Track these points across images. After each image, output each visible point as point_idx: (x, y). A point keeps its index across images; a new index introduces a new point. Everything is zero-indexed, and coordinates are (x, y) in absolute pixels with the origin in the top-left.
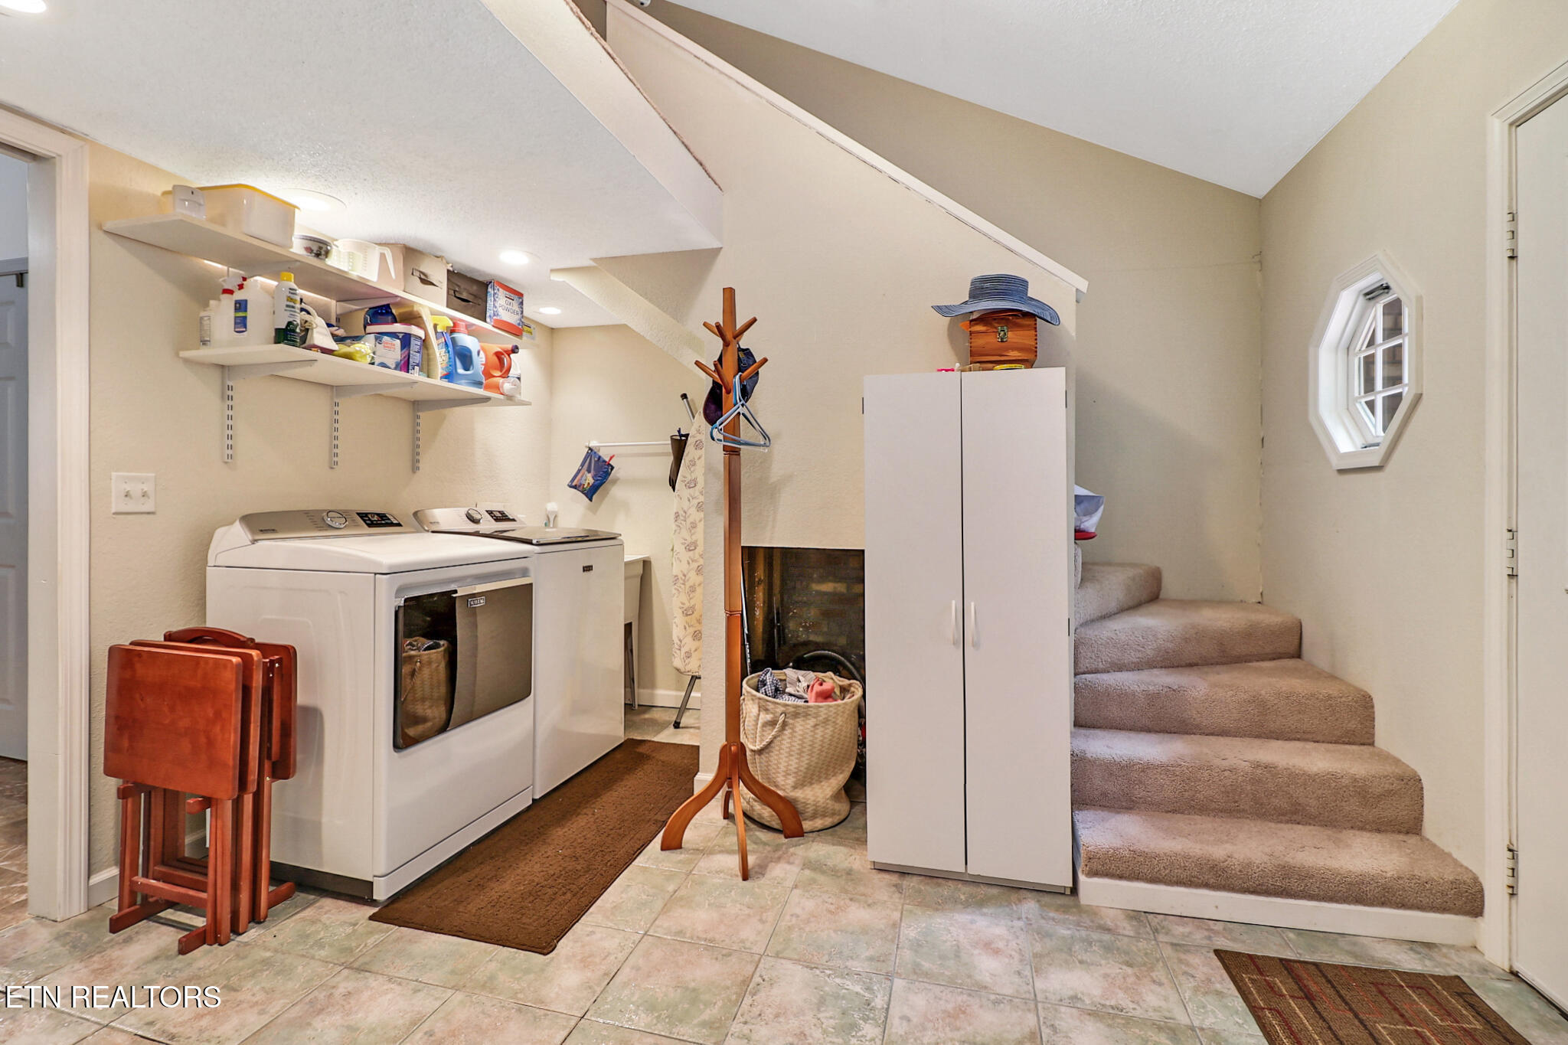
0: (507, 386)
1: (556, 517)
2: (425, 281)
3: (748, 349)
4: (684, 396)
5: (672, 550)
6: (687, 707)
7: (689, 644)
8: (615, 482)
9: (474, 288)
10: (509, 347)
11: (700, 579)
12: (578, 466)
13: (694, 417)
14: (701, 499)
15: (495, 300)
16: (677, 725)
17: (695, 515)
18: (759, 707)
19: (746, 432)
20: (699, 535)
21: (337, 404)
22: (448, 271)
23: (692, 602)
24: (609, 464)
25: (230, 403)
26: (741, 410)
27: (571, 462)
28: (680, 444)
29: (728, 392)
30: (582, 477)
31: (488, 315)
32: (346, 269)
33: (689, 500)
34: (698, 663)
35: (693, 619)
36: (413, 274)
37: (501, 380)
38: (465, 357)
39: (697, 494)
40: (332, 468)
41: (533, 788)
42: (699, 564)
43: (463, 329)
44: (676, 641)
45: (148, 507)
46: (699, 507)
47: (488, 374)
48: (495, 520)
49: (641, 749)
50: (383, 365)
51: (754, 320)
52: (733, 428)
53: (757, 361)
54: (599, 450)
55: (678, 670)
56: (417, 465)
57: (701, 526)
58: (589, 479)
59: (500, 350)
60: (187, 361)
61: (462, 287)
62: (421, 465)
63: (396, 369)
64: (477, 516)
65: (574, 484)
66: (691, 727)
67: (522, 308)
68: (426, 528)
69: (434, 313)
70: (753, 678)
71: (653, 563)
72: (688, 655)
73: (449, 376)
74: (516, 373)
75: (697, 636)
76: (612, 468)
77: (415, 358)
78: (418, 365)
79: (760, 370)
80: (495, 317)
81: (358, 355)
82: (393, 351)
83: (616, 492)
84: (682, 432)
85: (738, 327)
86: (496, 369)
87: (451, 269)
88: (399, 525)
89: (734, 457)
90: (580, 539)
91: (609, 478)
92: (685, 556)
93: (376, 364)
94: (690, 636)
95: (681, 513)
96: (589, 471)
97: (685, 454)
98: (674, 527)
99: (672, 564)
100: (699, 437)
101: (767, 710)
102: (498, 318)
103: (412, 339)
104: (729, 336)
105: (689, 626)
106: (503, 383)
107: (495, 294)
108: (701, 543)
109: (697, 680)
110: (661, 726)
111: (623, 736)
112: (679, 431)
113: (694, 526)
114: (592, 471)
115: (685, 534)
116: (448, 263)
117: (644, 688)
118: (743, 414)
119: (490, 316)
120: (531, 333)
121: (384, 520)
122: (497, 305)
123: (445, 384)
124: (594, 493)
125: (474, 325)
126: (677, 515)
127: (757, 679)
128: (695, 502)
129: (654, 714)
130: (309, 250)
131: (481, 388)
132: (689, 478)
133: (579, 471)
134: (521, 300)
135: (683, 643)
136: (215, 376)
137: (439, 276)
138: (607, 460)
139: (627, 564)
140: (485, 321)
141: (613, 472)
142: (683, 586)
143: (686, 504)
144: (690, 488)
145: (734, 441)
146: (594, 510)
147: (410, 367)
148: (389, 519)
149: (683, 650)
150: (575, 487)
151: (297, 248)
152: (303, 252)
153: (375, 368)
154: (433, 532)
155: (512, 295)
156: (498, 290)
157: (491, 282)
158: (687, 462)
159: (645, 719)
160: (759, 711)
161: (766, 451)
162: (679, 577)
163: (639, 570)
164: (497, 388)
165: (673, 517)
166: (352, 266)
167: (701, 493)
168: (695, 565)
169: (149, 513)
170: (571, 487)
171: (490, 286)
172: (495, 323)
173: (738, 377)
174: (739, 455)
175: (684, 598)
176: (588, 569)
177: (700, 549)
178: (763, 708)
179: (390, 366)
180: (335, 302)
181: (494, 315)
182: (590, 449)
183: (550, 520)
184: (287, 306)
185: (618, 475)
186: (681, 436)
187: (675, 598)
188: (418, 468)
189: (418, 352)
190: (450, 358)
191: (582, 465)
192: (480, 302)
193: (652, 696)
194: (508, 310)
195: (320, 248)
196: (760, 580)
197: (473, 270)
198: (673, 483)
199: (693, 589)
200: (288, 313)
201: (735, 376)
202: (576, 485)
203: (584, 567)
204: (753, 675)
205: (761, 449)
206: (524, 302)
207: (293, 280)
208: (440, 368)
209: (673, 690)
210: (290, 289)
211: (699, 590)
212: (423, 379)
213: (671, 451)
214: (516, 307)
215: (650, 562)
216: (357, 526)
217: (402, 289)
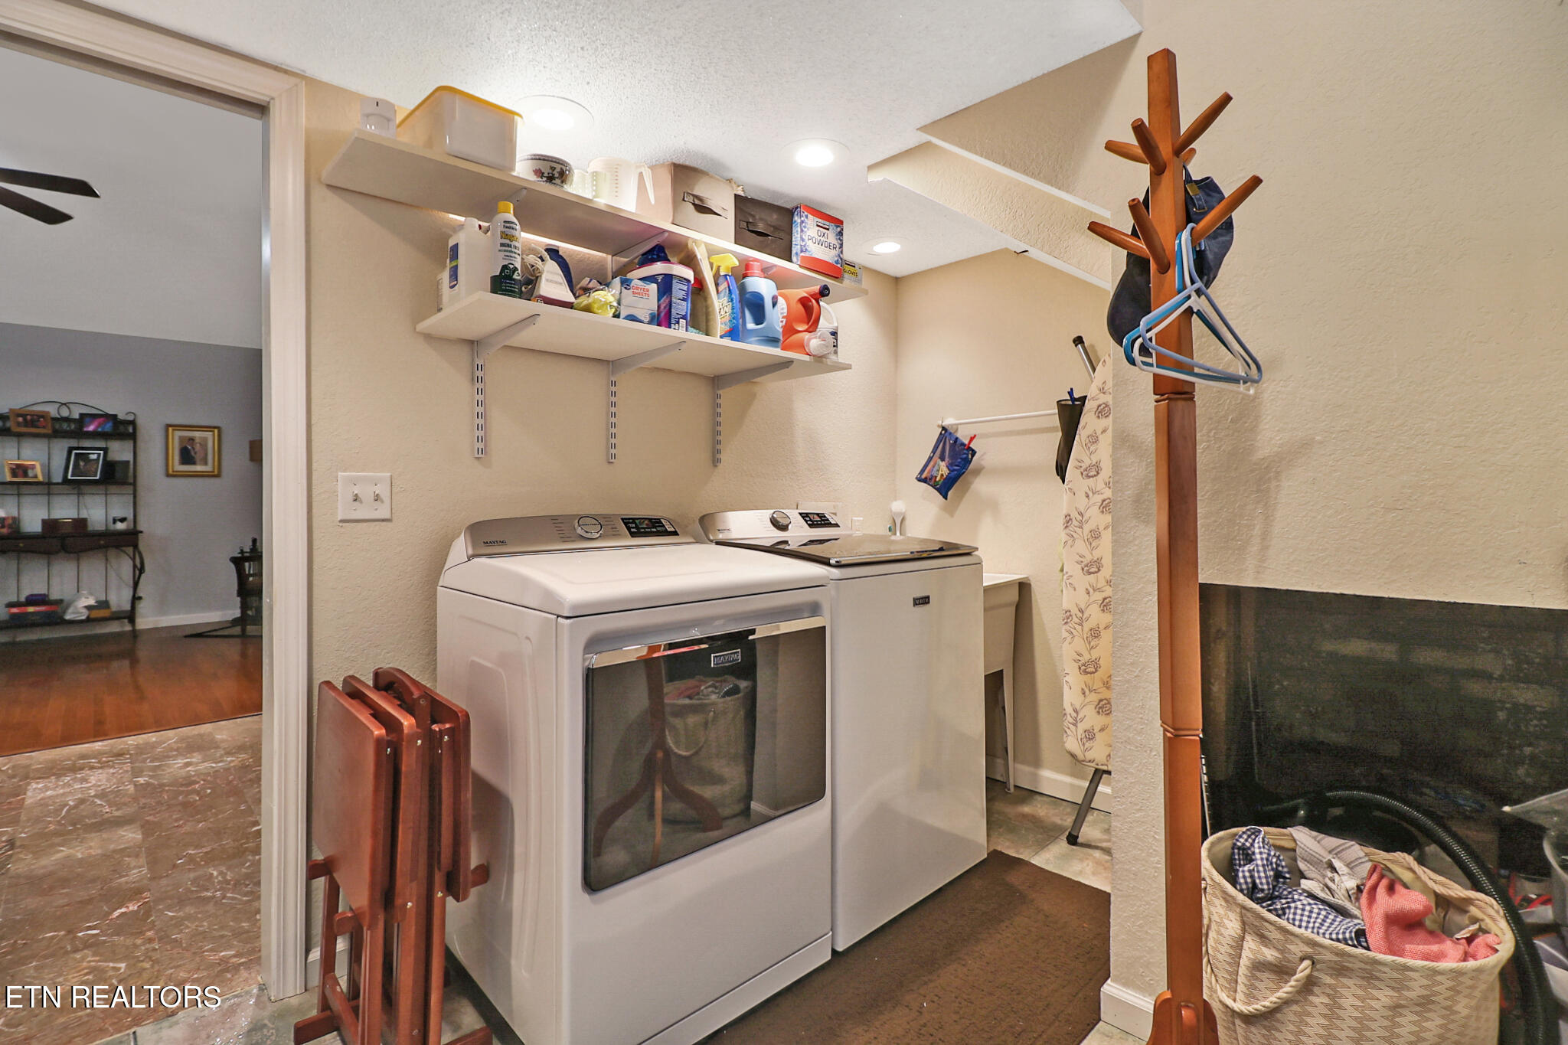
0: (814, 343)
1: (903, 520)
2: (702, 208)
3: (1208, 178)
4: (1079, 341)
5: (1062, 570)
6: (1092, 806)
7: (1091, 719)
8: (978, 472)
9: (774, 218)
10: (816, 288)
11: (1107, 618)
12: (928, 453)
13: (1094, 370)
14: (1108, 493)
15: (802, 231)
16: (1073, 840)
17: (1098, 520)
18: (1244, 923)
19: (1205, 350)
20: (1105, 548)
21: (614, 384)
22: (736, 196)
23: (1095, 654)
24: (970, 448)
25: (480, 386)
26: (1196, 303)
27: (920, 448)
28: (1071, 412)
29: (1164, 268)
30: (934, 467)
31: (794, 252)
32: (589, 196)
33: (1088, 496)
34: (1107, 751)
35: (1097, 680)
36: (684, 200)
37: (807, 336)
38: (756, 306)
39: (1101, 486)
40: (609, 463)
41: (832, 935)
42: (1105, 595)
43: (757, 271)
44: (1069, 710)
45: (383, 512)
46: (1104, 507)
47: (789, 330)
48: (809, 525)
49: (1015, 878)
50: (632, 318)
51: (1226, 99)
52: (1179, 338)
53: (1226, 196)
54: (957, 430)
55: (1073, 756)
56: (718, 456)
57: (1107, 537)
58: (943, 469)
59: (806, 295)
60: (429, 337)
61: (757, 217)
62: (723, 456)
63: (650, 323)
64: (783, 521)
65: (923, 476)
66: (1097, 848)
67: (841, 240)
68: (711, 538)
69: (712, 252)
70: (1220, 839)
71: (1033, 585)
72: (1090, 735)
73: (733, 333)
74: (828, 325)
75: (1104, 707)
76: (974, 453)
77: (681, 307)
78: (684, 317)
79: (1234, 215)
80: (802, 254)
81: (596, 306)
82: (648, 300)
83: (981, 486)
84: (1076, 395)
85: (1183, 130)
86: (801, 321)
87: (742, 194)
88: (675, 533)
89: (1180, 404)
90: (925, 555)
91: (969, 468)
92: (1082, 581)
93: (622, 316)
94: (1093, 707)
95: (1074, 515)
96: (942, 458)
97: (1080, 426)
98: (1063, 537)
99: (1062, 591)
100: (1103, 399)
101: (1263, 938)
102: (807, 254)
103: (674, 281)
104: (1165, 149)
105: (1090, 691)
106: (809, 339)
107: (802, 222)
108: (1107, 561)
109: (1105, 776)
110: (1046, 833)
111: (985, 844)
112: (1071, 393)
113: (1095, 535)
114: (947, 459)
115: (1081, 547)
116: (739, 186)
117: (1023, 763)
118: (1200, 314)
119: (797, 254)
120: (853, 273)
121: (655, 527)
122: (806, 238)
123: (727, 342)
124: (949, 489)
125: (775, 266)
126: (1068, 519)
127: (1229, 843)
128: (1098, 498)
129: (1037, 809)
130: (539, 173)
131: (777, 347)
132: (1087, 462)
133: (930, 458)
134: (839, 229)
135: (1081, 715)
136: (463, 354)
137: (723, 201)
138: (966, 442)
139: (988, 590)
140: (790, 260)
141: (975, 458)
142: (1079, 628)
143: (1082, 503)
144: (1089, 477)
145: (1179, 367)
146: (950, 511)
147: (673, 321)
148: (664, 526)
149: (1082, 727)
150: (924, 481)
151: (523, 170)
152: (533, 178)
153: (620, 322)
154: (718, 543)
155: (827, 223)
156: (807, 217)
157: (797, 208)
158: (1083, 439)
159: (1025, 816)
160: (1244, 930)
161: (1252, 392)
162: (1073, 613)
163: (1014, 595)
164: (801, 347)
165: (1062, 520)
166: (595, 191)
167: (1107, 484)
168: (1099, 596)
169: (383, 520)
170: (919, 480)
171: (796, 213)
172: (801, 262)
173: (1185, 235)
174: (1192, 399)
175: (1079, 644)
176: (923, 601)
177: (1106, 572)
178: (1250, 926)
179: (642, 319)
180: (610, 256)
181: (802, 251)
182: (944, 428)
183: (896, 524)
184: (502, 245)
185: (983, 463)
186: (1073, 399)
187: (1065, 645)
188: (719, 461)
189: (684, 300)
190: (733, 309)
191: (934, 451)
192: (782, 235)
193: (1035, 778)
194: (821, 243)
195: (554, 171)
196: (1219, 631)
197: (775, 194)
198: (1061, 470)
199: (1095, 633)
200: (503, 254)
201: (1178, 232)
202: (926, 478)
203: (915, 600)
204: (1221, 834)
205: (1242, 387)
206: (844, 232)
207: (512, 212)
208: (721, 324)
209: (1067, 774)
210: (505, 222)
211: (1106, 636)
212: (694, 336)
213: (1058, 423)
214: (831, 237)
215: (1029, 585)
216: (616, 535)
217: (671, 220)
